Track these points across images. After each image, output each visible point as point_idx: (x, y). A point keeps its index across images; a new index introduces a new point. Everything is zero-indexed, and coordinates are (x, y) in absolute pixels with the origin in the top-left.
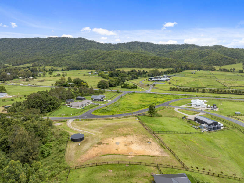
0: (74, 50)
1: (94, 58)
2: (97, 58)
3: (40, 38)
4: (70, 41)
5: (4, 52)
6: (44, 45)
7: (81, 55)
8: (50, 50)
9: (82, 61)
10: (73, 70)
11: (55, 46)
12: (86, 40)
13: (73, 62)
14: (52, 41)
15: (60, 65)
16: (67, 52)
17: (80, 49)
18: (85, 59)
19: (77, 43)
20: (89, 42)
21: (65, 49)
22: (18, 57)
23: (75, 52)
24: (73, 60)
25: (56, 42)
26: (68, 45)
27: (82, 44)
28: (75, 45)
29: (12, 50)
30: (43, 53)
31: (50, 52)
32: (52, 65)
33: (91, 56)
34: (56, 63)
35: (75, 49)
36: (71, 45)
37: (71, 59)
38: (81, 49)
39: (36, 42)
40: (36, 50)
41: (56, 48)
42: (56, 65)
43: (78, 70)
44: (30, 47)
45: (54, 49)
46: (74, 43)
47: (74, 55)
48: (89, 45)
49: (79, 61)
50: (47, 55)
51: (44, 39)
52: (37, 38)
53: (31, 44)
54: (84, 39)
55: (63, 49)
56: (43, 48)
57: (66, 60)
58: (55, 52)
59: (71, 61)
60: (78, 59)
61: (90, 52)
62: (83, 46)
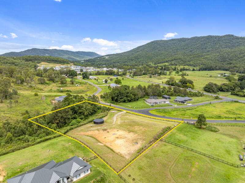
0: (217, 49)
1: (238, 57)
2: (241, 57)
3: (185, 38)
4: (215, 39)
5: (153, 52)
6: (187, 45)
7: (222, 55)
8: (191, 50)
9: (222, 61)
10: (206, 70)
11: (198, 45)
12: (236, 37)
13: (211, 62)
14: (196, 40)
15: (194, 65)
16: (208, 51)
17: (225, 48)
18: (227, 59)
19: (222, 41)
20: (238, 39)
21: (208, 48)
22: (162, 57)
23: (217, 51)
24: (211, 59)
25: (199, 42)
26: (212, 44)
27: (228, 42)
28: (220, 43)
29: (159, 50)
30: (185, 52)
31: (192, 51)
32: (187, 65)
33: (235, 55)
34: (191, 63)
35: (219, 47)
36: (215, 43)
37: (209, 59)
38: (226, 48)
39: (180, 42)
40: (178, 50)
41: (199, 48)
42: (191, 64)
43: (211, 70)
44: (174, 48)
45: (196, 49)
46: (219, 41)
47: (214, 54)
48: (237, 42)
49: (218, 60)
50: (187, 55)
51: (188, 39)
52: (182, 38)
53: (175, 44)
54: (233, 36)
55: (205, 49)
56: (186, 47)
57: (203, 59)
58: (196, 52)
59: (208, 61)
60: (217, 58)
61: (236, 51)
62: (229, 44)
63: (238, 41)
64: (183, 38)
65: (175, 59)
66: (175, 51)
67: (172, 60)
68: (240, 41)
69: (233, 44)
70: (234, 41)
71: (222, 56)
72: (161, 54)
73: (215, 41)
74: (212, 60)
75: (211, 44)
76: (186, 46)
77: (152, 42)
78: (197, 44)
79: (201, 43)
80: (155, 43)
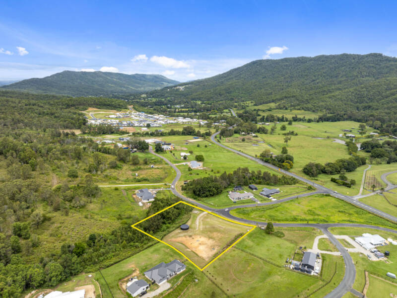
0: (354, 79)
3: (305, 58)
4: (353, 61)
5: (254, 81)
6: (308, 69)
7: (359, 91)
8: (314, 78)
9: (357, 102)
11: (324, 71)
12: (385, 57)
13: (340, 103)
14: (323, 61)
16: (340, 82)
17: (366, 76)
18: (365, 98)
19: (364, 64)
20: (390, 61)
21: (340, 76)
22: (267, 90)
23: (353, 83)
25: (326, 64)
26: (347, 69)
27: (373, 66)
28: (359, 68)
29: (264, 78)
30: (303, 83)
31: (314, 81)
33: (379, 92)
34: (310, 106)
35: (357, 76)
36: (353, 68)
37: (338, 98)
38: (369, 76)
39: (299, 64)
40: (294, 79)
42: (308, 108)
44: (287, 73)
45: (321, 76)
46: (359, 64)
48: (387, 67)
49: (351, 101)
50: (306, 88)
51: (311, 59)
52: (300, 57)
53: (290, 68)
54: (380, 55)
55: (336, 77)
56: (306, 74)
57: (328, 99)
58: (321, 82)
59: (336, 103)
60: (350, 97)
61: (381, 85)
62: (375, 71)
63: (389, 64)
64: (303, 58)
65: (286, 97)
66: (289, 80)
67: (282, 99)
68: (391, 65)
69: (379, 69)
70: (383, 65)
71: (358, 93)
72: (267, 84)
73: (353, 63)
74: (342, 101)
75: (344, 69)
76: (307, 71)
77: (254, 63)
78: (323, 68)
79: (331, 66)
80: (257, 65)
